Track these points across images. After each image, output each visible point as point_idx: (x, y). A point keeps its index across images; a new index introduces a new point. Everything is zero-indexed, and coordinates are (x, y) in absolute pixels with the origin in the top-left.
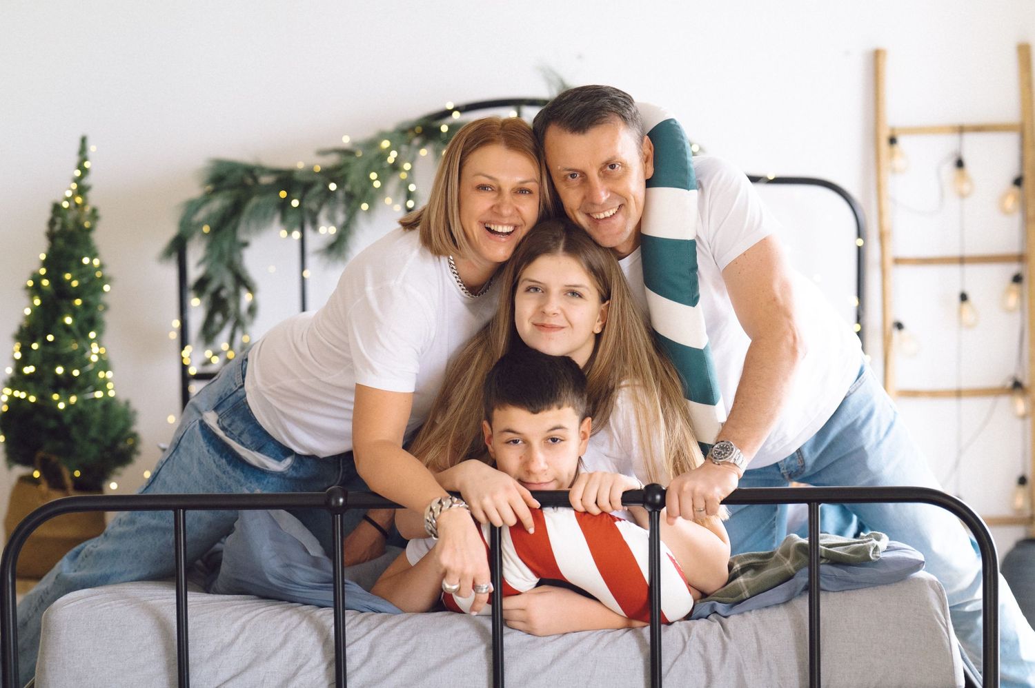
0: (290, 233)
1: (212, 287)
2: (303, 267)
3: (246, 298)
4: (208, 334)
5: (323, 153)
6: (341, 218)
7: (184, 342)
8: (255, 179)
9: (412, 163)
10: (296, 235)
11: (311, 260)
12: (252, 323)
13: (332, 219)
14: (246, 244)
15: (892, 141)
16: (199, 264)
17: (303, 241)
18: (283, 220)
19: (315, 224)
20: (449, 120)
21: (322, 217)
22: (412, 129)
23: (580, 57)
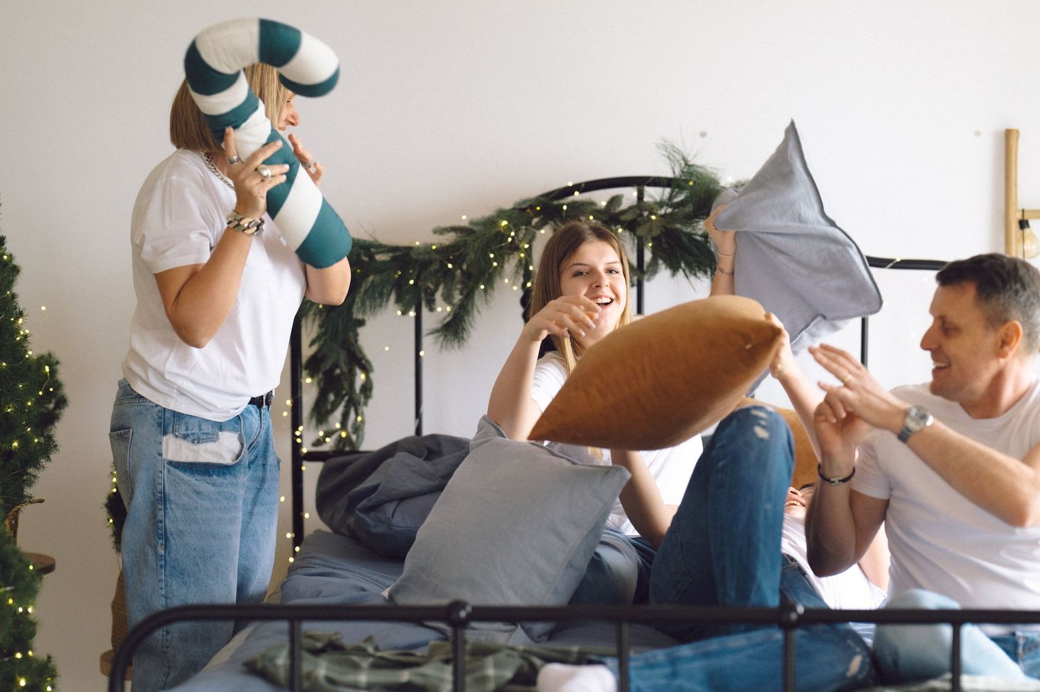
0: (404, 313)
1: (327, 365)
2: (418, 348)
3: (361, 377)
4: (321, 413)
5: (441, 231)
6: (457, 297)
7: (296, 421)
8: (372, 257)
9: (530, 243)
10: (412, 314)
11: (427, 341)
12: (366, 404)
13: (448, 298)
14: (361, 323)
15: (1023, 224)
16: (312, 343)
17: (418, 320)
18: (399, 300)
19: (431, 304)
20: (570, 199)
21: (438, 296)
22: (532, 207)
23: (703, 135)
